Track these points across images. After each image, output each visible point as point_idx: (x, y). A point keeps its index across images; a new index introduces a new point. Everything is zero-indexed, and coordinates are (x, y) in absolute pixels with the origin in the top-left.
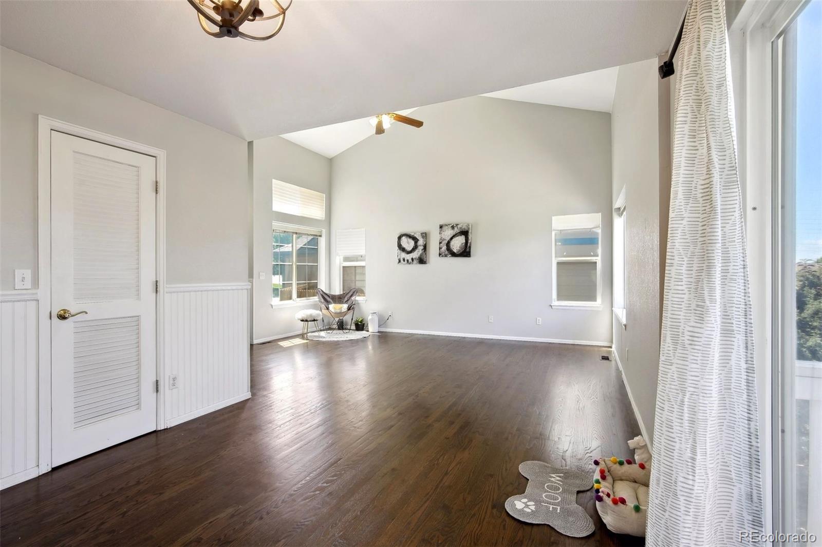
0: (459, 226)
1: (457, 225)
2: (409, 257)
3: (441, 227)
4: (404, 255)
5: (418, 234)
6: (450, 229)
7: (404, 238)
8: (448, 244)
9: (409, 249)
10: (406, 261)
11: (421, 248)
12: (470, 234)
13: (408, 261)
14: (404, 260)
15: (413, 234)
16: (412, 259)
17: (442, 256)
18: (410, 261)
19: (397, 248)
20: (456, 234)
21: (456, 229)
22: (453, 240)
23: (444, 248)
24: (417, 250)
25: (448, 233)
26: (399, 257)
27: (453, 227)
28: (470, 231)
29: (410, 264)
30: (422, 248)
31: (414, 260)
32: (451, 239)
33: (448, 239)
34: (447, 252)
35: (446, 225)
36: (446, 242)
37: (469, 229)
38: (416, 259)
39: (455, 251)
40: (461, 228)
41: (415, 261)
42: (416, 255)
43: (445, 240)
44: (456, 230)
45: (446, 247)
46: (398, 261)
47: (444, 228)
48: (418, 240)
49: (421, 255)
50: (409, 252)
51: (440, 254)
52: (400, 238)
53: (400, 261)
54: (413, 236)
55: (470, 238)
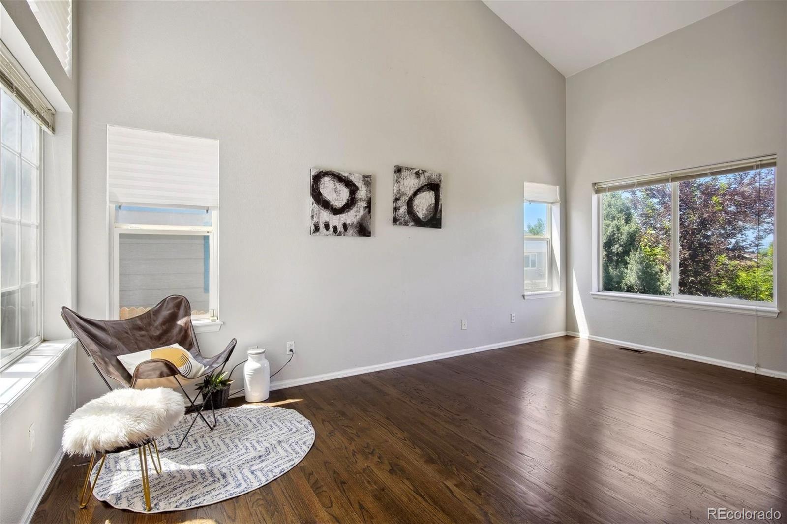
0: (427, 174)
1: (424, 171)
2: (337, 221)
3: (399, 170)
4: (325, 216)
5: (357, 175)
6: (413, 176)
7: (327, 182)
8: (410, 203)
9: (339, 203)
10: (331, 229)
11: (362, 205)
12: (441, 190)
13: (335, 228)
14: (327, 226)
15: (346, 175)
16: (345, 226)
17: (401, 224)
18: (340, 228)
19: (312, 200)
20: (422, 187)
21: (422, 177)
22: (418, 196)
23: (403, 209)
24: (355, 209)
25: (410, 184)
26: (315, 219)
27: (417, 174)
28: (442, 185)
29: (340, 235)
30: (365, 204)
31: (349, 228)
32: (415, 194)
33: (410, 193)
34: (407, 217)
35: (408, 169)
36: (407, 198)
37: (440, 181)
38: (352, 225)
39: (420, 215)
40: (429, 178)
41: (351, 231)
42: (352, 217)
43: (405, 194)
44: (423, 181)
45: (406, 207)
46: (313, 228)
47: (405, 173)
48: (357, 188)
49: (363, 218)
50: (337, 212)
51: (395, 220)
52: (317, 178)
53: (317, 228)
54: (347, 178)
55: (442, 196)
